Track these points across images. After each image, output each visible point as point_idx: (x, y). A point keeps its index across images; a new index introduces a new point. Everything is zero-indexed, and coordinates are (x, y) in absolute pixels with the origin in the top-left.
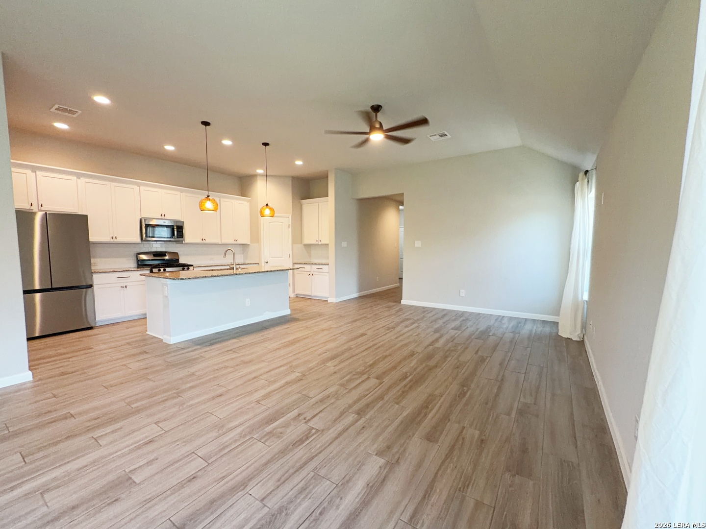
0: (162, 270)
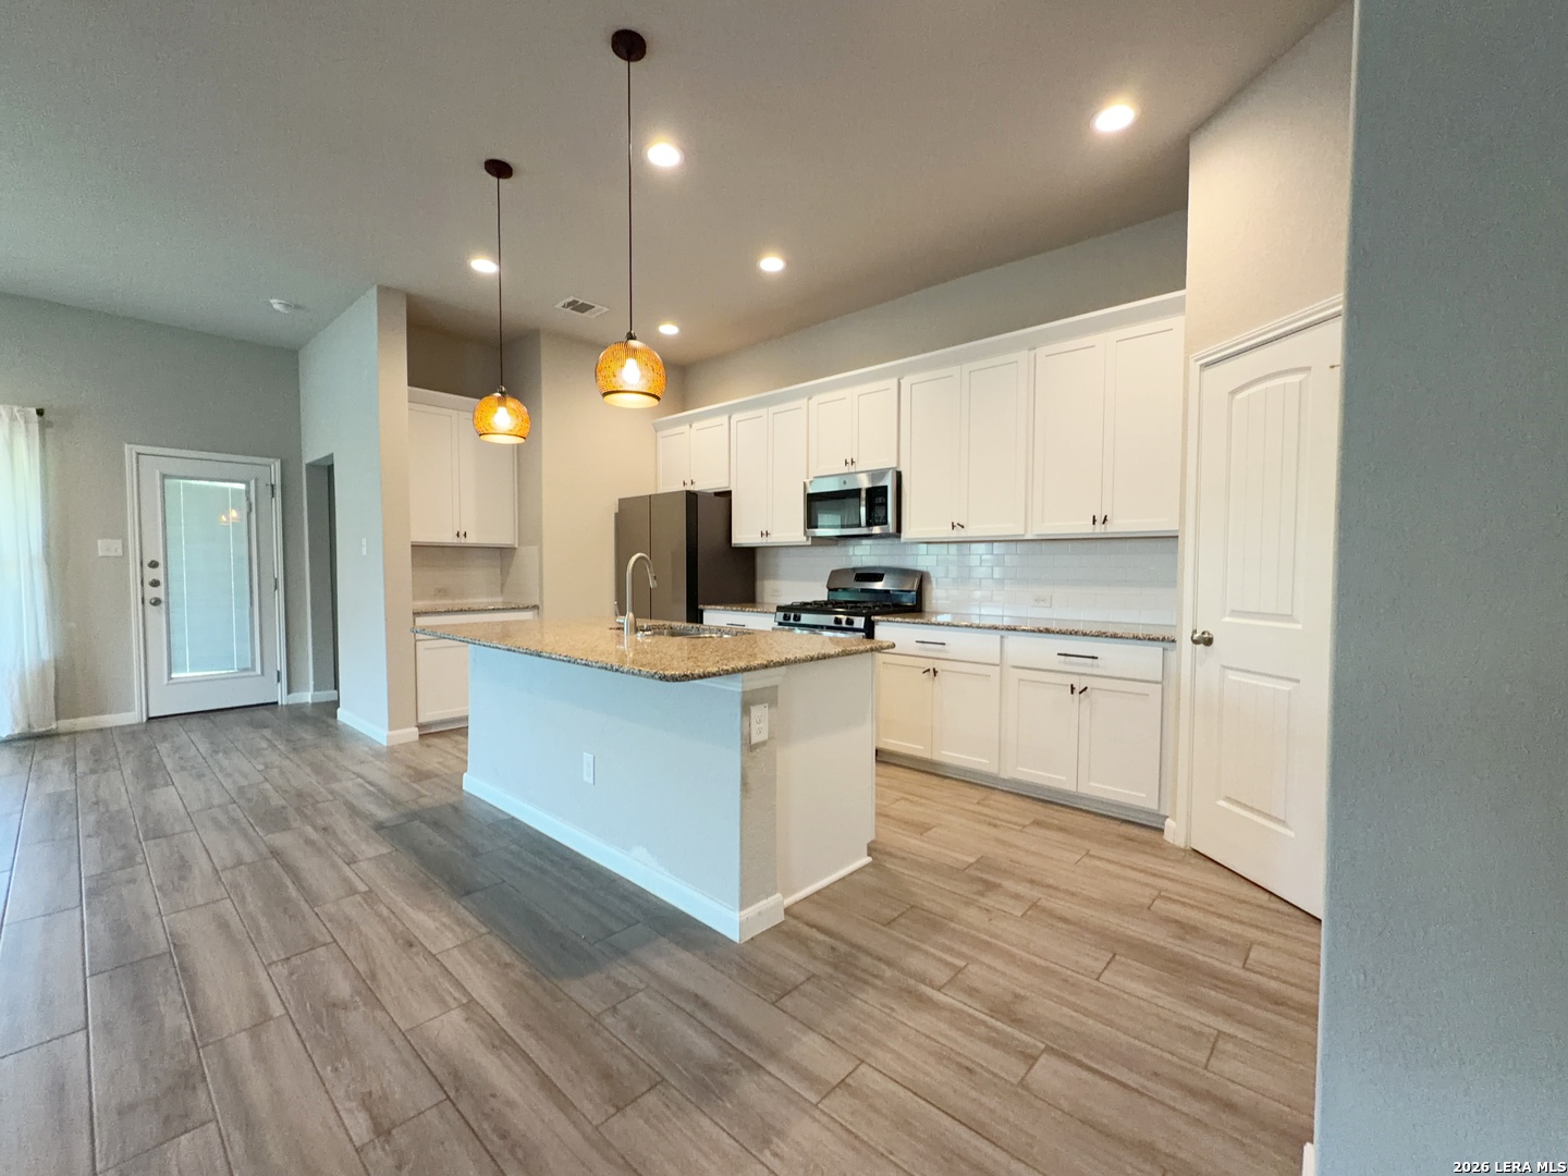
0: (844, 619)
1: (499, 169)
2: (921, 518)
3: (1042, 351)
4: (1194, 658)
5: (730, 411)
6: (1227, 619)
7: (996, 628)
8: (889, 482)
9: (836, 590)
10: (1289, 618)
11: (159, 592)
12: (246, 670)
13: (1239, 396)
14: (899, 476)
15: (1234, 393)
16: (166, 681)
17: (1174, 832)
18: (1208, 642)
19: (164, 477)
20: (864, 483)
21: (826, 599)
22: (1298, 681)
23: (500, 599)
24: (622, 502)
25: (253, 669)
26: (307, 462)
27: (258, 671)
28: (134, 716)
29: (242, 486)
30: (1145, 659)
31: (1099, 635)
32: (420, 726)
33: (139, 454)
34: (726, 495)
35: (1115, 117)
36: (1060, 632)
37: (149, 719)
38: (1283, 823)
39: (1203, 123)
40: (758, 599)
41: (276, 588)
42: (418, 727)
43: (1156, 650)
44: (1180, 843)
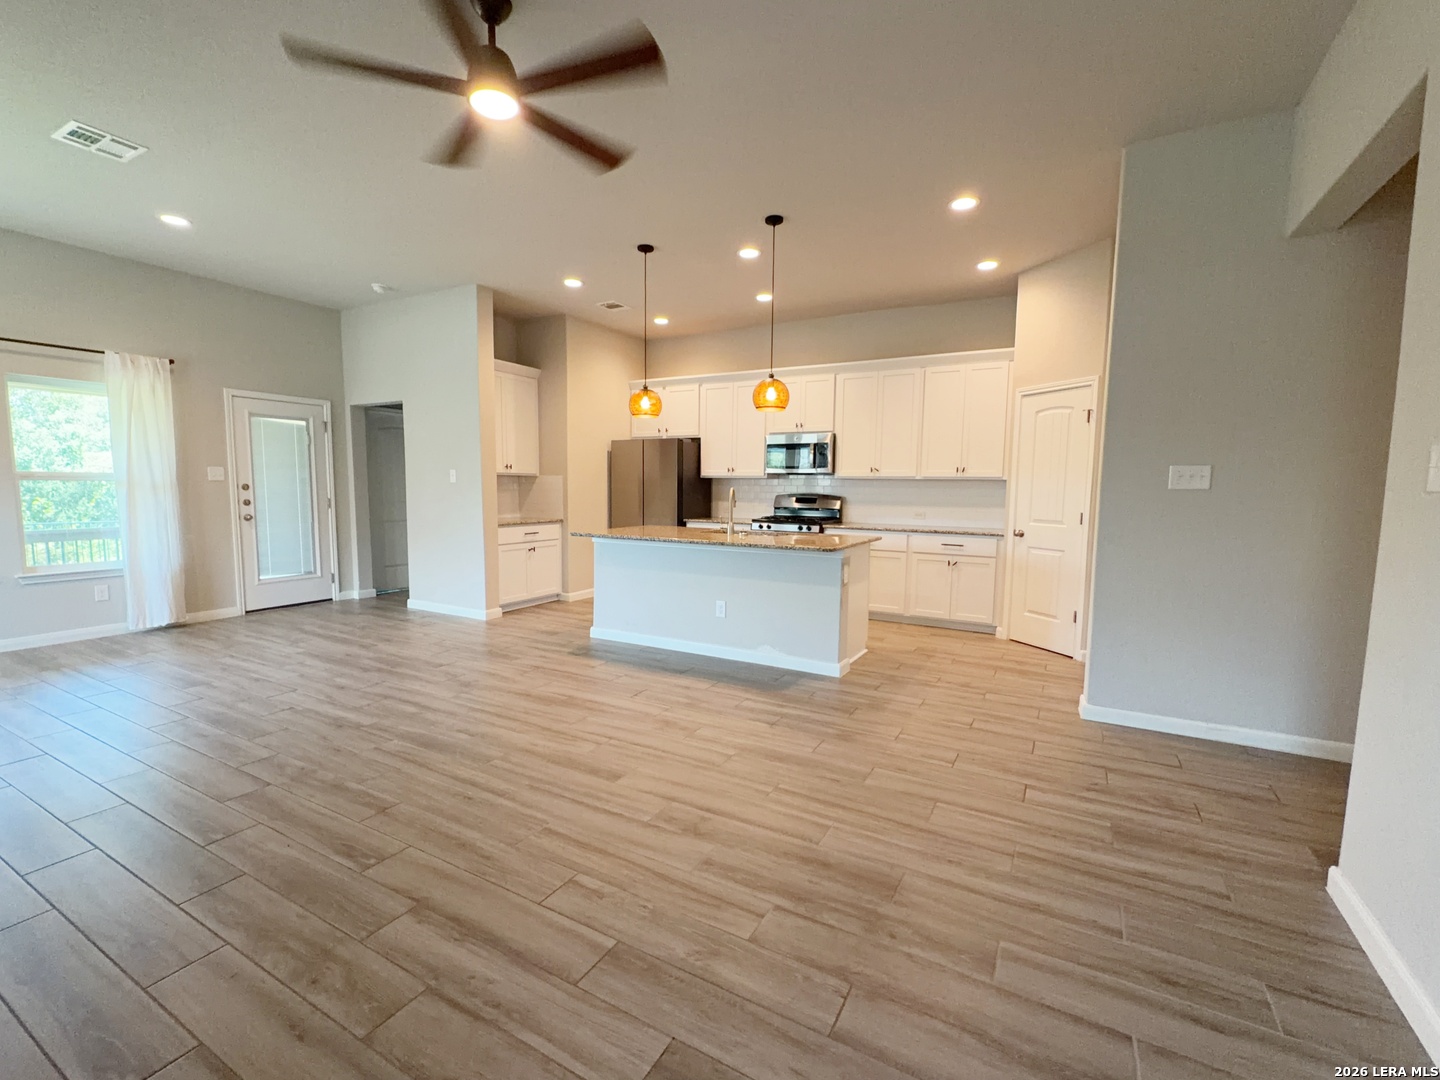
0: (805, 527)
1: (646, 249)
2: (849, 464)
3: (930, 370)
4: (1014, 544)
5: (701, 381)
6: (1031, 524)
7: (905, 531)
8: (828, 440)
9: (779, 508)
10: (1061, 522)
11: (250, 510)
12: (310, 573)
13: (1041, 414)
14: (834, 436)
15: (1038, 412)
16: (257, 582)
17: (1001, 633)
18: (1022, 535)
19: (251, 415)
20: (812, 439)
21: (772, 514)
22: (1063, 551)
23: (518, 515)
24: (614, 443)
25: (315, 572)
26: (353, 403)
27: (319, 573)
28: (237, 610)
29: (303, 423)
30: (987, 546)
31: (964, 534)
32: (502, 606)
33: (233, 396)
34: (697, 441)
35: (988, 265)
36: (943, 533)
37: (247, 612)
38: (1054, 617)
39: (1024, 272)
40: (713, 513)
41: (330, 506)
42: (501, 607)
43: (994, 540)
44: (1004, 637)
